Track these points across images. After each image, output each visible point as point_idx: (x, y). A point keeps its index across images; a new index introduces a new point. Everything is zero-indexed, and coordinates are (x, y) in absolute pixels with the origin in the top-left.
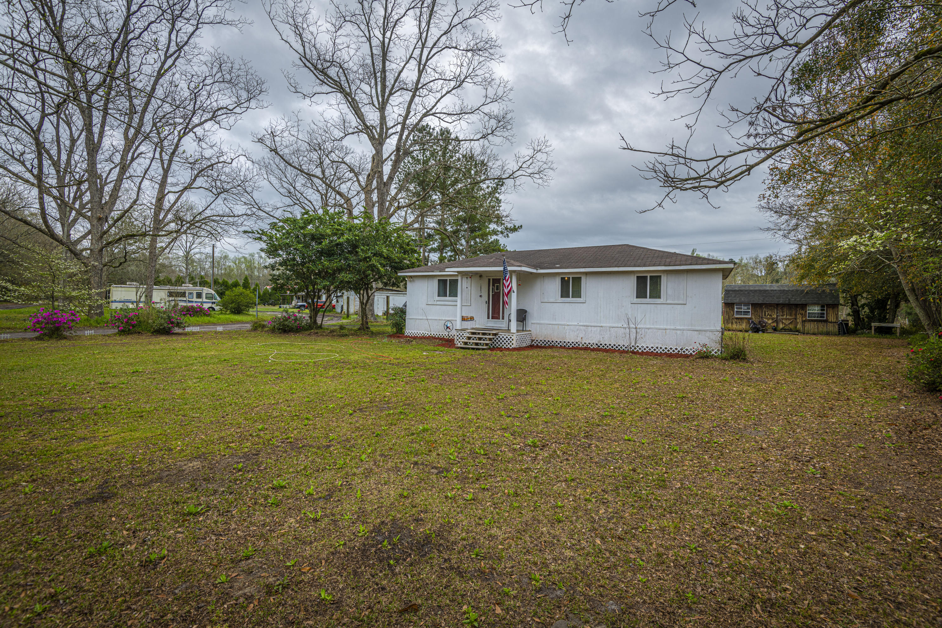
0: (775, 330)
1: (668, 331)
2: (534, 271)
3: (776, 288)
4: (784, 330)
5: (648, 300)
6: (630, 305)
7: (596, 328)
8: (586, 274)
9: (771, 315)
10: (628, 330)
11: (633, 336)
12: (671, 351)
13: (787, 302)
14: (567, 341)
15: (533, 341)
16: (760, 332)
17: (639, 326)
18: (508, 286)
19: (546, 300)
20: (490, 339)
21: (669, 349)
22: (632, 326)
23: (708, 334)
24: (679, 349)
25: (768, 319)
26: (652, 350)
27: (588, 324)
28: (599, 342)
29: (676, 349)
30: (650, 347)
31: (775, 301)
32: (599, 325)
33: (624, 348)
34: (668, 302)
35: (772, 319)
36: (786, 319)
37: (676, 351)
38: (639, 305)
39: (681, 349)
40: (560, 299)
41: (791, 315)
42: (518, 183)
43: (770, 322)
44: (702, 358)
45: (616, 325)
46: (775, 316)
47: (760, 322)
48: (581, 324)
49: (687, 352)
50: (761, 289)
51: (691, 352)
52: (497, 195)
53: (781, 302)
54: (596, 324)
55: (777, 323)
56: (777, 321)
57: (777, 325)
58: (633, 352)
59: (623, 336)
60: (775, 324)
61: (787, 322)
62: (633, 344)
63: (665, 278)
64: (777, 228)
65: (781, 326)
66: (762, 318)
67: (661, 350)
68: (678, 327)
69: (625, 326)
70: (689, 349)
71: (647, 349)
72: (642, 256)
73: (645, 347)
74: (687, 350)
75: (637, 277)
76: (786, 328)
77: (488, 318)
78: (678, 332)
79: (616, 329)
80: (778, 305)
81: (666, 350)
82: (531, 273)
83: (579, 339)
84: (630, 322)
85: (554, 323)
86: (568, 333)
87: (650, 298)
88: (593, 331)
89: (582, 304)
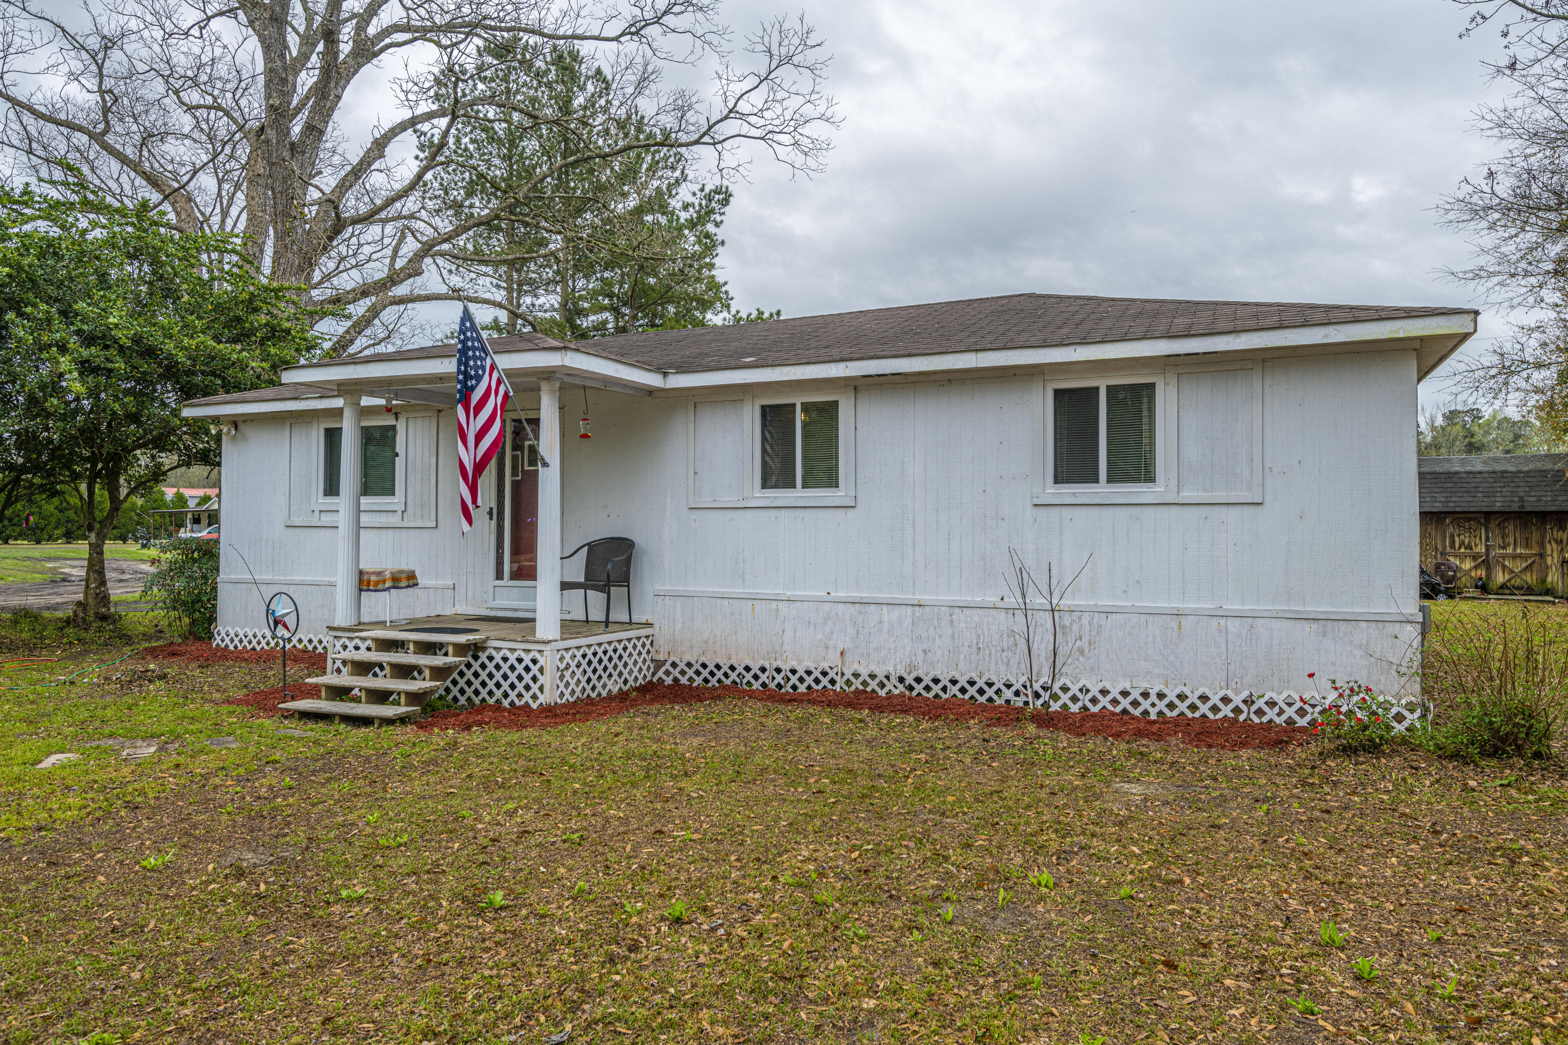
0: (1484, 588)
1: (1187, 622)
2: (652, 380)
3: (1479, 467)
4: (1504, 589)
5: (1102, 490)
6: (1030, 511)
7: (896, 613)
8: (856, 386)
9: (1469, 547)
10: (1020, 616)
11: (1042, 648)
12: (1204, 709)
13: (1515, 507)
14: (786, 667)
15: (659, 664)
16: (1442, 599)
17: (1066, 602)
19: (706, 501)
21: (1193, 698)
22: (1037, 600)
23: (1362, 633)
24: (1237, 700)
25: (1462, 558)
26: (1125, 703)
27: (865, 594)
28: (911, 668)
29: (1226, 700)
30: (1115, 693)
31: (1481, 503)
32: (909, 597)
33: (1008, 694)
34: (1188, 495)
35: (1474, 558)
36: (1514, 557)
37: (1226, 711)
38: (1067, 512)
39: (1248, 702)
40: (758, 492)
41: (1527, 546)
43: (1467, 565)
44: (1348, 750)
45: (977, 599)
46: (1481, 549)
47: (1438, 566)
48: (841, 594)
49: (1271, 714)
50: (1438, 469)
51: (1290, 712)
53: (1498, 506)
54: (897, 596)
55: (1489, 569)
56: (1486, 564)
57: (1489, 576)
58: (1045, 720)
59: (1007, 642)
60: (1482, 573)
61: (1519, 566)
62: (1045, 679)
63: (1172, 391)
65: (1500, 578)
66: (1443, 554)
67: (1161, 705)
68: (1232, 606)
69: (1011, 601)
70: (1280, 699)
71: (1104, 702)
72: (1080, 317)
73: (1094, 692)
74: (1272, 704)
75: (1058, 393)
76: (1517, 582)
77: (499, 575)
78: (1234, 626)
79: (976, 615)
80: (1488, 515)
81: (1182, 707)
82: (650, 392)
83: (831, 660)
84: (1030, 590)
85: (738, 590)
86: (788, 634)
87: (1110, 480)
88: (886, 625)
89: (840, 513)
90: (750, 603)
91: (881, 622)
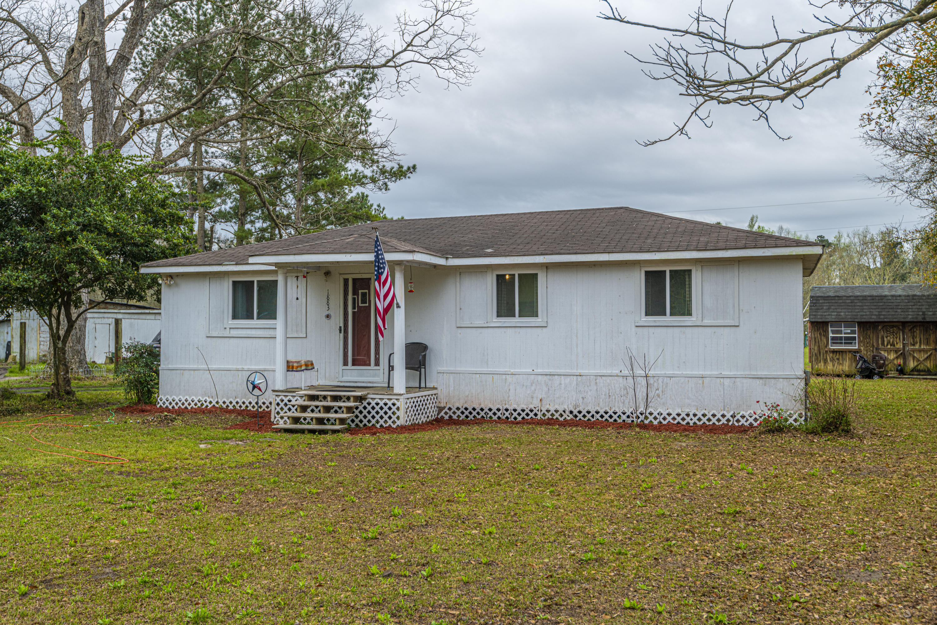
0: (901, 371)
1: (706, 381)
2: (441, 261)
3: (900, 292)
4: (916, 371)
5: (668, 319)
6: (634, 329)
7: (568, 379)
8: (547, 267)
9: (893, 345)
10: (630, 380)
11: (641, 394)
12: (714, 420)
13: (920, 319)
14: (511, 408)
15: (440, 409)
16: (876, 378)
17: (651, 373)
18: (386, 296)
19: (467, 323)
20: (350, 410)
21: (709, 416)
22: (639, 372)
23: (781, 384)
24: (728, 416)
25: (889, 351)
26: (679, 419)
27: (552, 371)
28: (576, 406)
29: (723, 416)
30: (674, 415)
31: (900, 316)
32: (574, 371)
33: (624, 417)
34: (706, 322)
35: (896, 351)
36: (920, 351)
37: (724, 421)
38: (651, 330)
39: (733, 416)
40: (495, 319)
41: (928, 344)
42: (404, 76)
43: (892, 356)
44: (771, 431)
45: (609, 372)
46: (900, 346)
47: (874, 357)
48: (540, 371)
49: (743, 421)
50: (875, 293)
51: (751, 420)
52: (362, 101)
53: (910, 318)
54: (569, 371)
55: (905, 359)
56: (903, 355)
57: (905, 363)
58: (643, 426)
59: (623, 392)
60: (901, 361)
61: (923, 356)
62: (642, 409)
63: (699, 274)
64: (897, 177)
65: (912, 364)
66: (877, 349)
67: (695, 419)
68: (726, 373)
69: (626, 372)
70: (746, 414)
71: (669, 419)
72: (655, 231)
73: (665, 414)
74: (743, 417)
75: (647, 273)
76: (921, 367)
77: (345, 363)
78: (727, 382)
79: (608, 380)
80: (904, 324)
81: (704, 420)
82: (435, 266)
83: (535, 404)
84: (635, 365)
85: (485, 369)
86: (512, 391)
87: (671, 314)
88: (563, 385)
89: (539, 330)
90: (491, 376)
91: (560, 384)
